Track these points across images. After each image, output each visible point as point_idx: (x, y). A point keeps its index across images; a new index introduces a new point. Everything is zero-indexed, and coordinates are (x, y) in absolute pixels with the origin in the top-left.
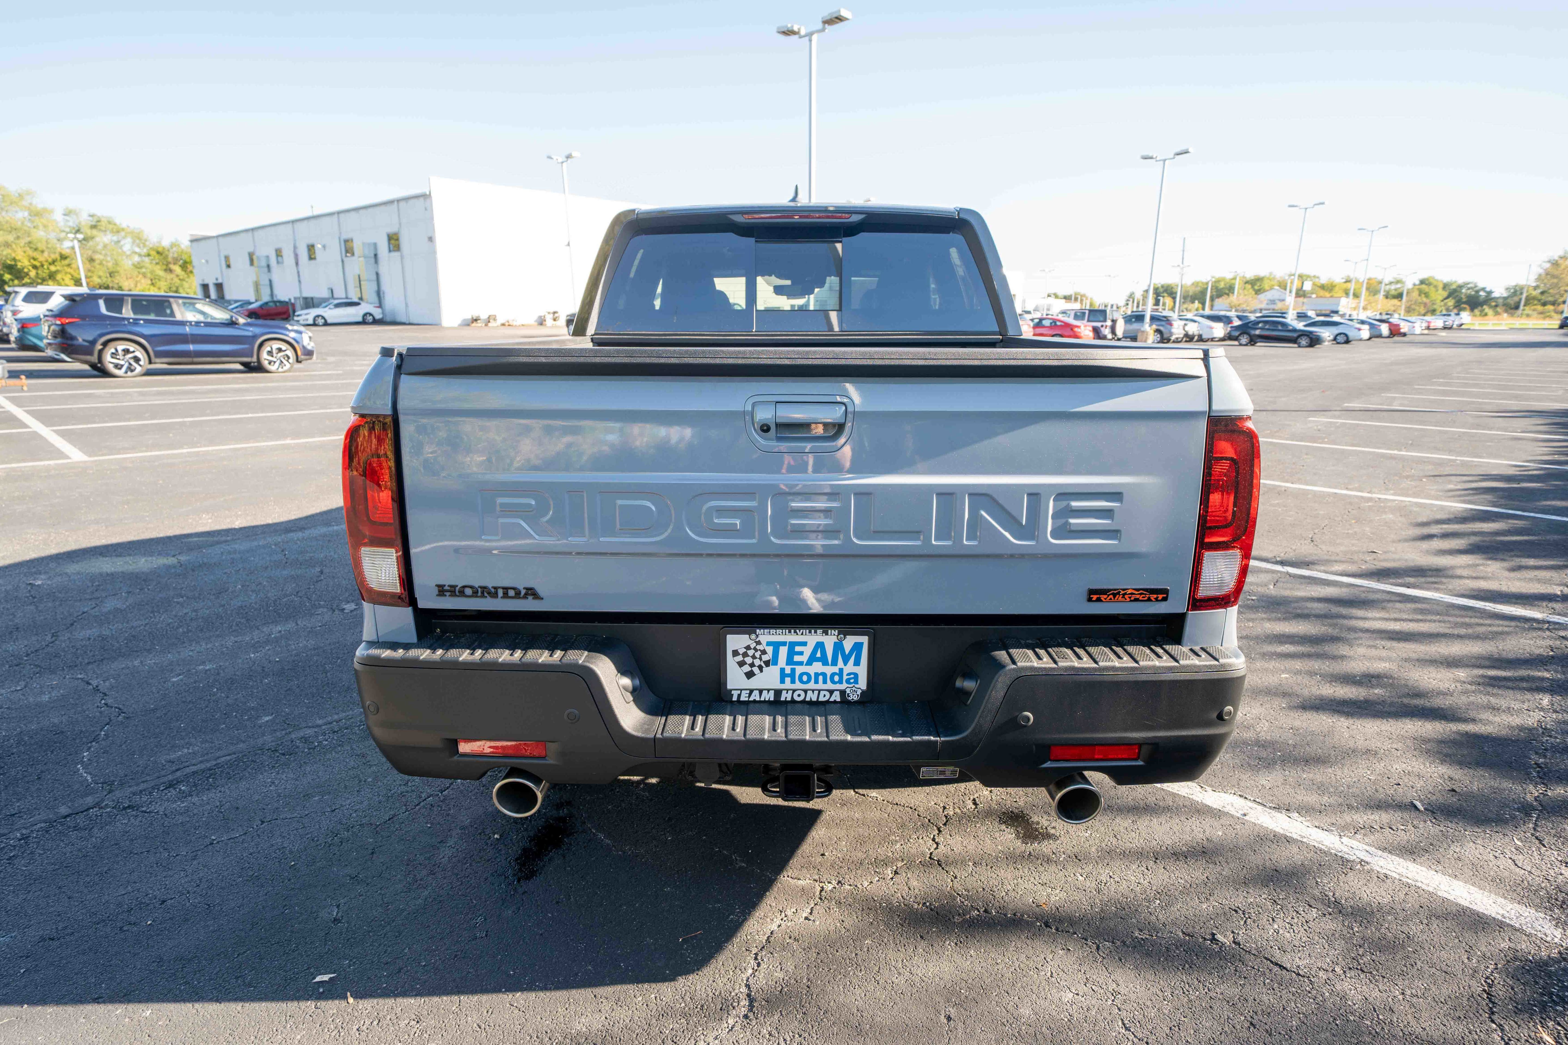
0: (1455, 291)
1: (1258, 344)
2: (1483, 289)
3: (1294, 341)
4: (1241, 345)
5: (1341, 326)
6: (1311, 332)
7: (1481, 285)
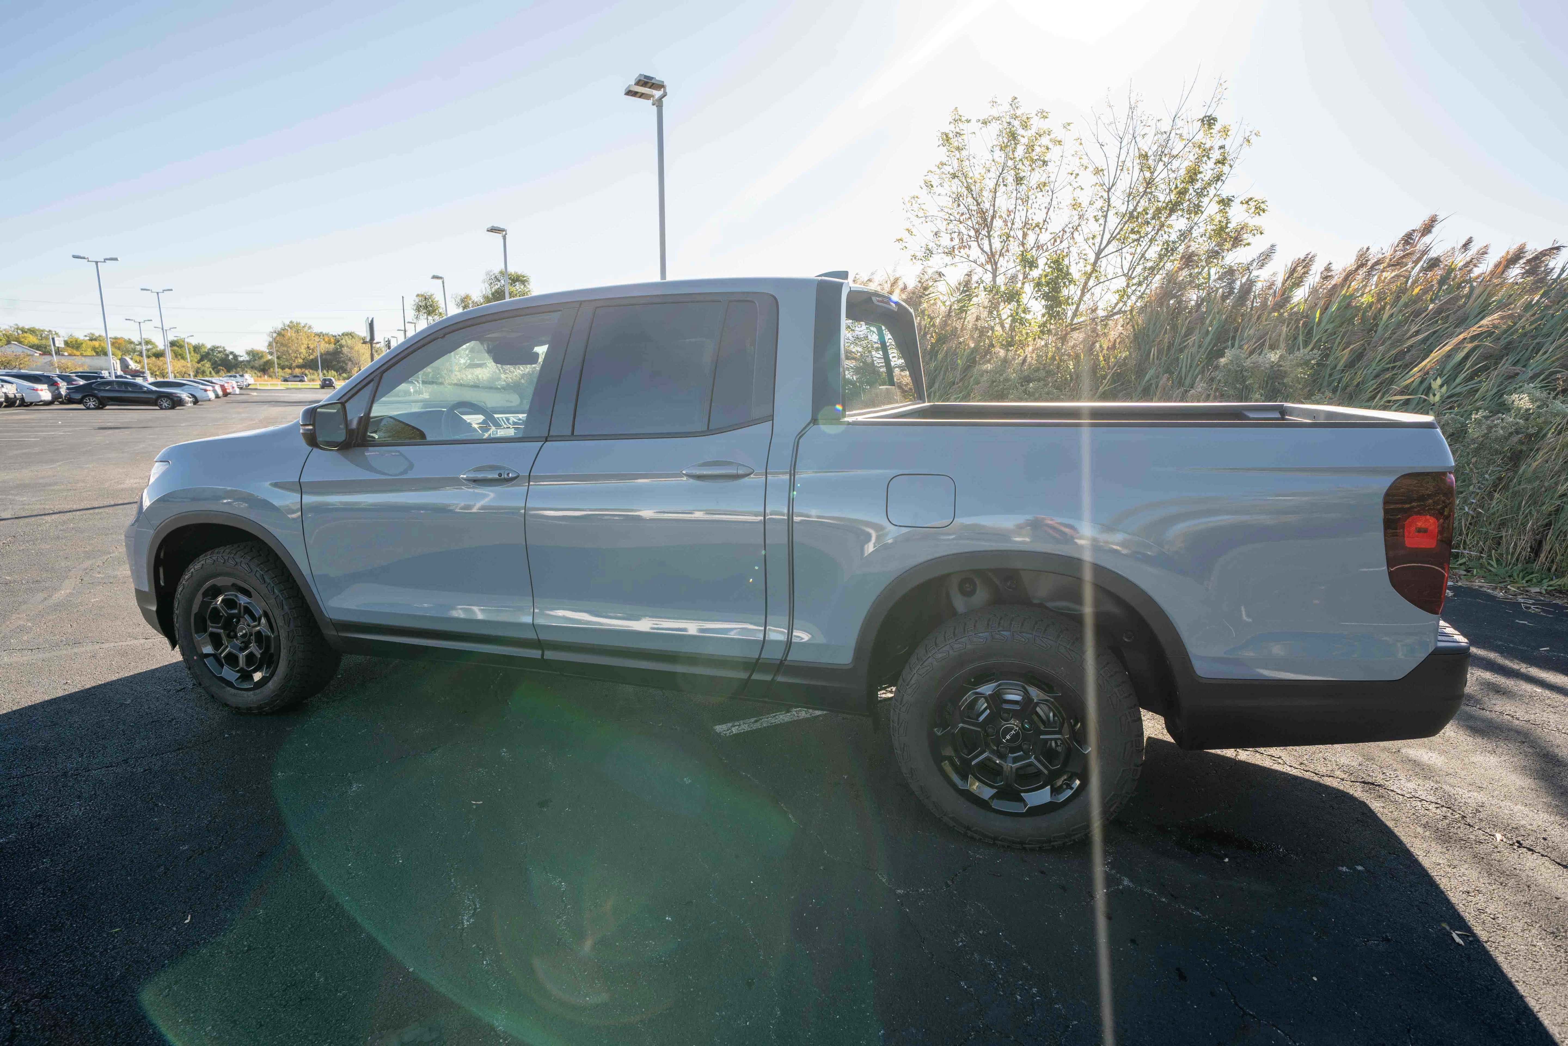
0: (208, 354)
1: (107, 407)
2: (232, 353)
3: (154, 403)
4: (88, 409)
5: (186, 386)
6: (171, 394)
7: (229, 349)
